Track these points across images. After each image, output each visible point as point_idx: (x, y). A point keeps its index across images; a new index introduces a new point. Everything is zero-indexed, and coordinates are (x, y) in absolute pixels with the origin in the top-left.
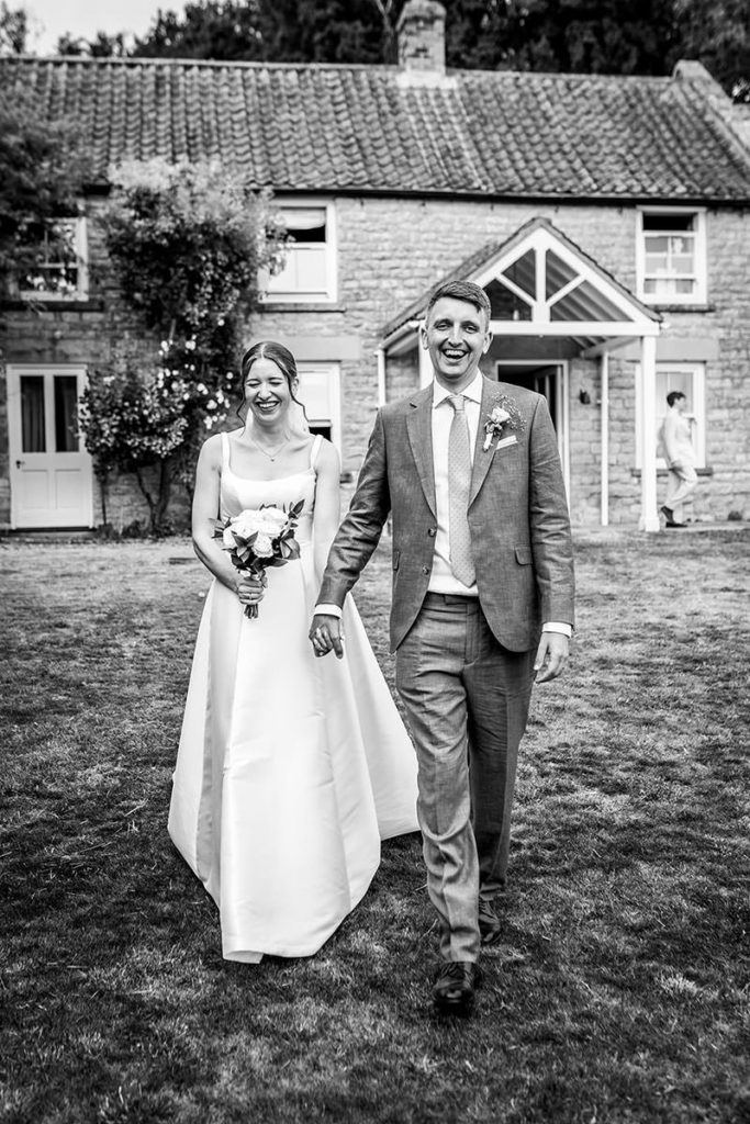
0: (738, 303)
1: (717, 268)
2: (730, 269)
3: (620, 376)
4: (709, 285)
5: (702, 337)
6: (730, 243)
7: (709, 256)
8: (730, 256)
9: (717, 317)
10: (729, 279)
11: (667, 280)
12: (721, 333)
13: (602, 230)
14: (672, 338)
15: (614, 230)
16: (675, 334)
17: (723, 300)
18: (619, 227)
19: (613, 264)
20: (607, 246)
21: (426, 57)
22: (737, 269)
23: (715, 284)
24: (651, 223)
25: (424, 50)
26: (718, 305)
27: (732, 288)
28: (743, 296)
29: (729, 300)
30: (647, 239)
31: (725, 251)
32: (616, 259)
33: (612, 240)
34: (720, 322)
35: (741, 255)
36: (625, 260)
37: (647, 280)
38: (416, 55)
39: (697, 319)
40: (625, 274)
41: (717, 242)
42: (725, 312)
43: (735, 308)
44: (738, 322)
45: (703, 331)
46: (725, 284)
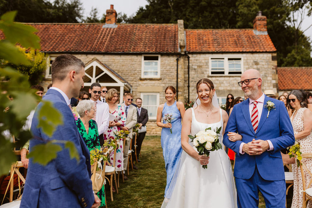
0: (168, 78)
1: (163, 69)
2: (166, 69)
3: (136, 96)
4: (161, 73)
5: (158, 86)
6: (166, 63)
7: (161, 66)
8: (166, 66)
9: (162, 81)
10: (166, 72)
11: (151, 72)
12: (163, 85)
13: (132, 60)
14: (150, 86)
15: (136, 60)
16: (151, 85)
17: (164, 77)
18: (137, 60)
19: (135, 68)
20: (134, 64)
21: (110, 21)
22: (168, 69)
23: (162, 73)
24: (146, 59)
25: (110, 19)
26: (163, 78)
27: (167, 74)
28: (169, 76)
29: (166, 77)
30: (145, 62)
31: (165, 65)
32: (136, 67)
33: (135, 63)
34: (163, 82)
35: (169, 66)
36: (138, 67)
37: (145, 72)
38: (108, 21)
39: (157, 82)
40: (138, 71)
41: (163, 63)
42: (165, 80)
43: (167, 79)
44: (168, 82)
45: (159, 85)
46: (165, 73)
